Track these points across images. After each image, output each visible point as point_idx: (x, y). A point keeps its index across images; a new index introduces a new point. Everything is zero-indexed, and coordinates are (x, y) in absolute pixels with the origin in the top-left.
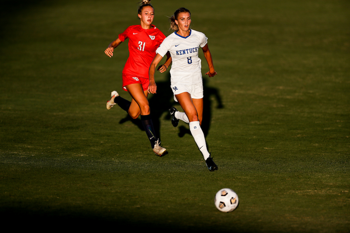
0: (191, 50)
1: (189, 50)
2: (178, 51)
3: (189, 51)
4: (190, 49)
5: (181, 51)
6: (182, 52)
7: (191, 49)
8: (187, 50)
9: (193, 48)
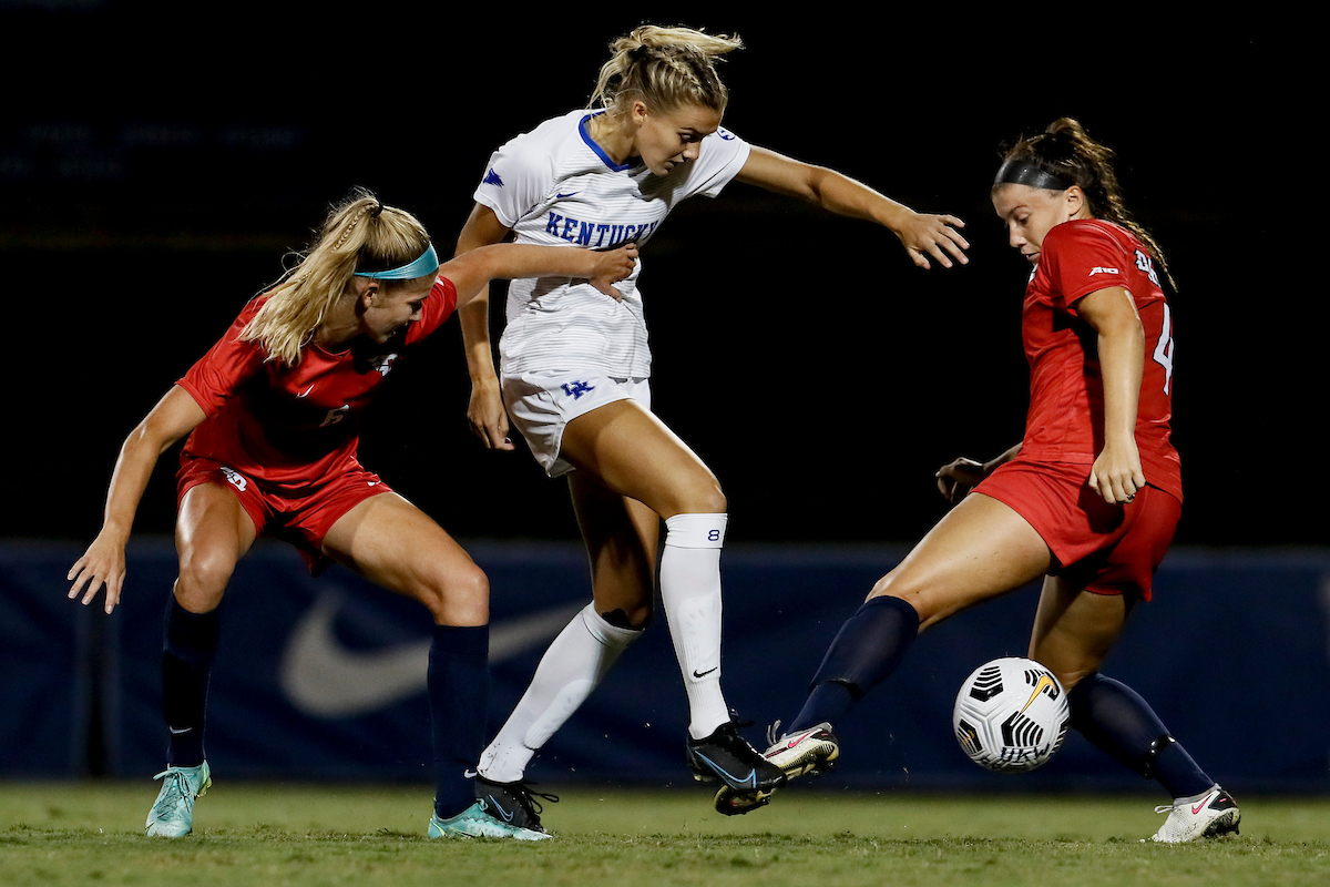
0: (617, 232)
1: (611, 229)
2: (560, 218)
3: (607, 235)
4: (614, 227)
5: (571, 225)
6: (576, 232)
7: (621, 227)
8: (603, 228)
9: (629, 227)
